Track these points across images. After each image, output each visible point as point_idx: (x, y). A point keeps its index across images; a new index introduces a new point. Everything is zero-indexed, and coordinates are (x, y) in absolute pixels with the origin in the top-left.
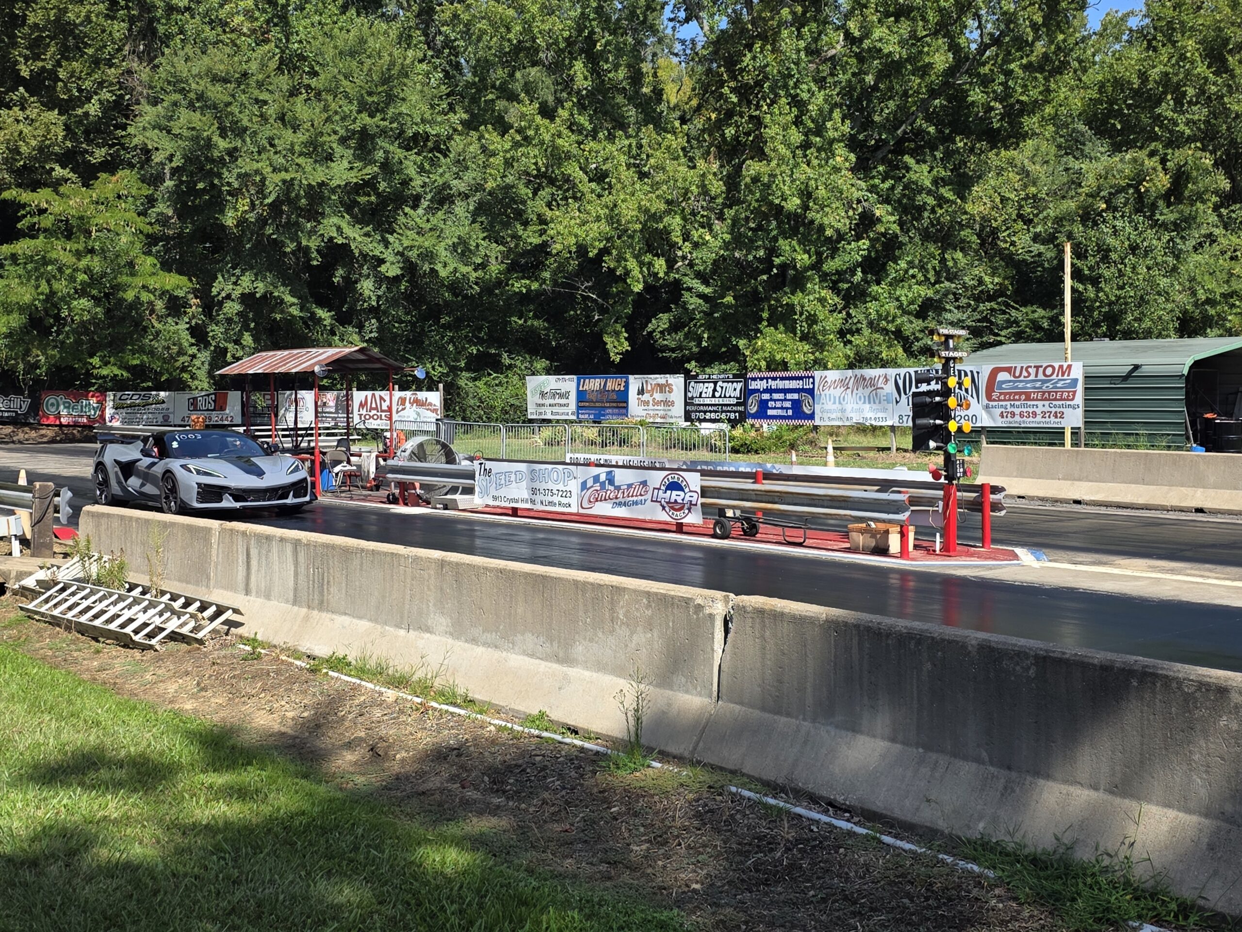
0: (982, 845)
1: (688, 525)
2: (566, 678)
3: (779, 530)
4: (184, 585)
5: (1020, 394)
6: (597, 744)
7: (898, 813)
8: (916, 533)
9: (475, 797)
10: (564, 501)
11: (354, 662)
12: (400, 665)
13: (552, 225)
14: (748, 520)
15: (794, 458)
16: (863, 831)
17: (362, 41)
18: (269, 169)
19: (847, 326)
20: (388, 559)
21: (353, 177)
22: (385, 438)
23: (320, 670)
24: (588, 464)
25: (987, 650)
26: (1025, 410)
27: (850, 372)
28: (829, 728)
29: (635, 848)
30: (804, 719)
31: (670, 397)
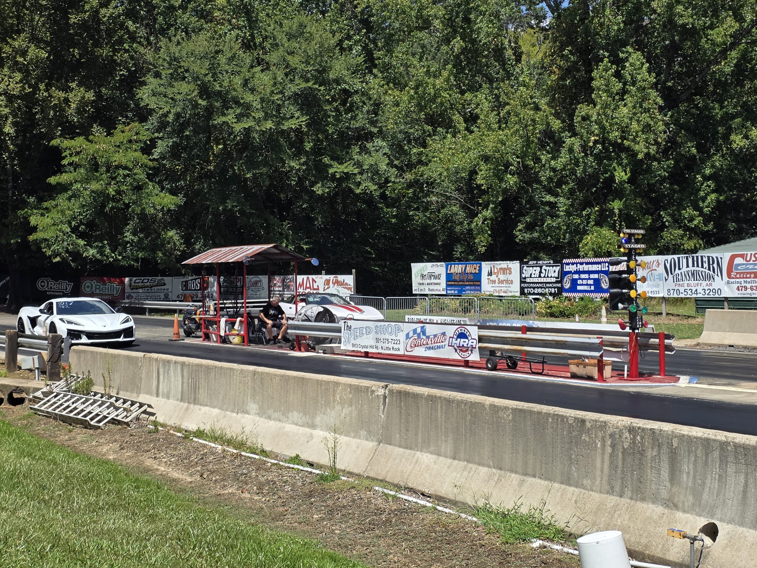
1: (472, 362)
2: (311, 436)
3: (529, 364)
4: (125, 392)
5: (751, 273)
7: (450, 496)
10: (396, 346)
11: (207, 433)
12: (231, 433)
14: (510, 357)
15: (577, 318)
16: (431, 505)
18: (234, 120)
20: (228, 371)
24: (417, 322)
25: (493, 407)
26: (754, 285)
28: (428, 454)
30: (417, 451)
31: (510, 277)
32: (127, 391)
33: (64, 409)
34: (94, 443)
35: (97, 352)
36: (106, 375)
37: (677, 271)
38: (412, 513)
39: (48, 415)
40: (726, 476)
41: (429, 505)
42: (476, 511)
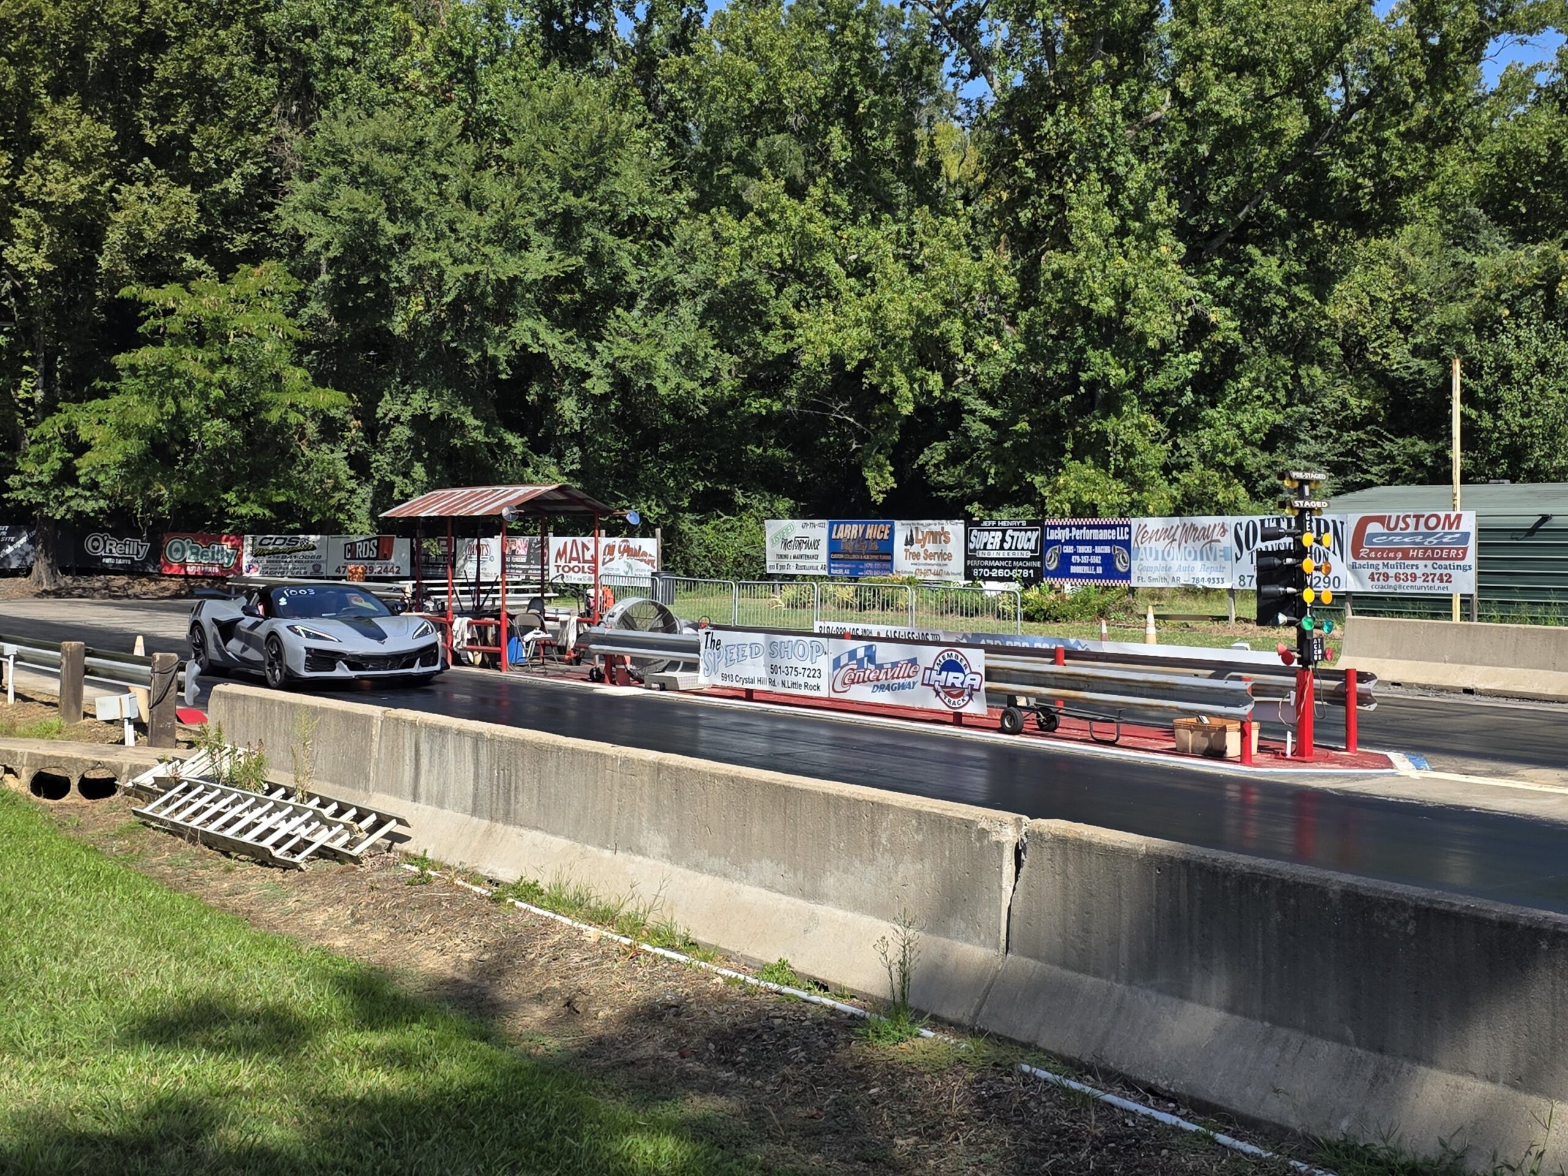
0: (1346, 1150)
1: (970, 716)
2: (813, 917)
3: (1085, 725)
4: (337, 787)
5: (1396, 551)
6: (852, 1005)
7: (1237, 1105)
8: (1260, 731)
9: (698, 1069)
10: (812, 682)
11: (547, 890)
12: (604, 895)
13: (800, 331)
14: (1044, 710)
15: (1104, 630)
16: (1194, 1127)
17: (567, 102)
18: (449, 261)
19: (1174, 460)
20: (591, 760)
21: (553, 270)
22: (588, 596)
23: (504, 900)
24: (841, 636)
25: (1352, 897)
26: (1401, 571)
27: (1176, 520)
28: (1148, 992)
29: (900, 1142)
30: (1117, 980)
31: (947, 548)
32: (342, 784)
38: (1156, 1149)
41: (1187, 1126)
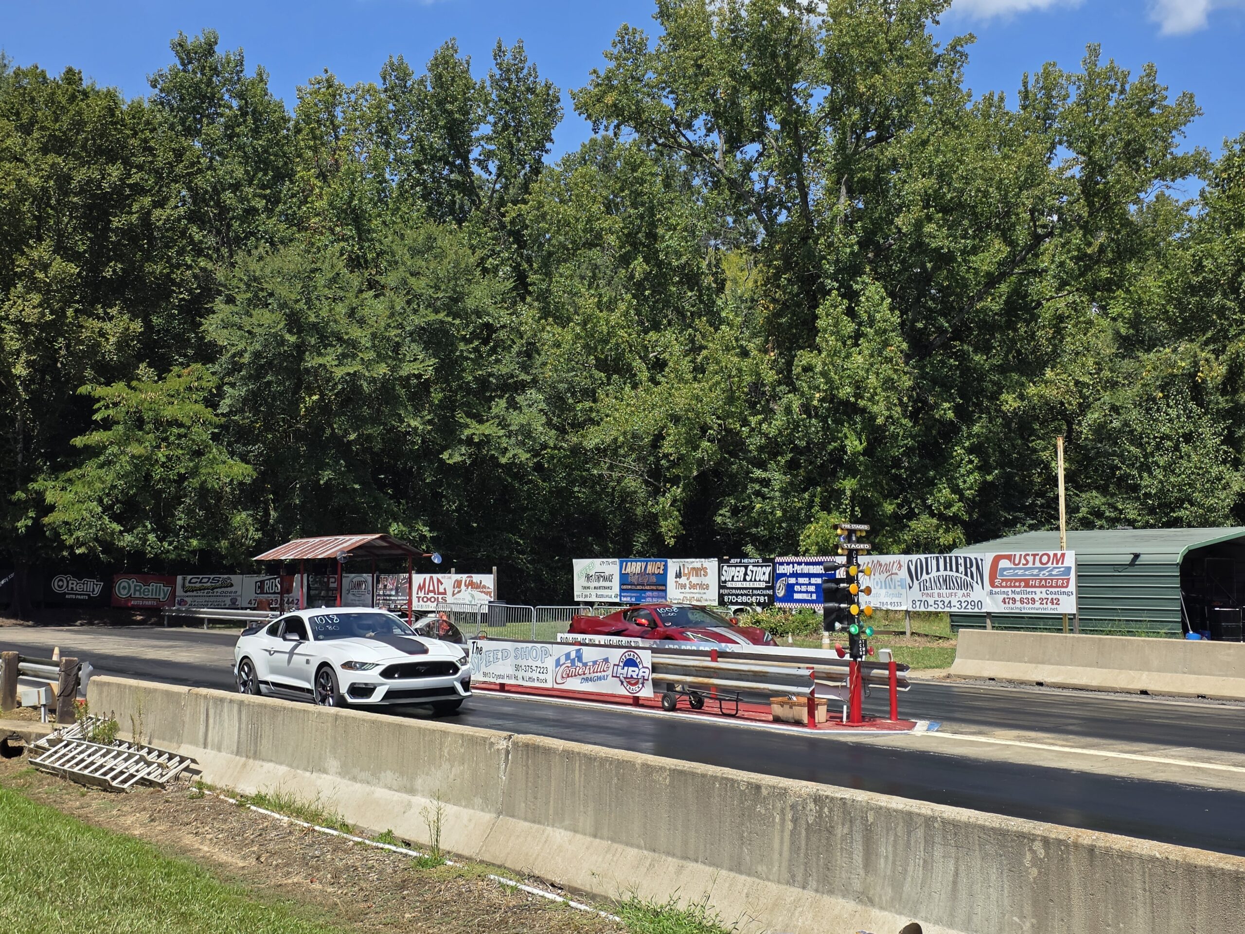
0: (628, 905)
1: (643, 699)
2: (409, 804)
3: (719, 703)
4: (161, 741)
5: (1020, 581)
6: (420, 852)
10: (542, 676)
14: (694, 693)
16: (562, 900)
18: (334, 363)
21: (415, 369)
23: (244, 805)
26: (1024, 596)
28: (560, 830)
31: (705, 580)
32: (164, 739)
33: (77, 764)
34: (115, 812)
35: (125, 686)
36: (136, 717)
37: (925, 576)
38: (536, 910)
39: (55, 773)
40: (933, 861)
41: (559, 899)
42: (620, 907)
